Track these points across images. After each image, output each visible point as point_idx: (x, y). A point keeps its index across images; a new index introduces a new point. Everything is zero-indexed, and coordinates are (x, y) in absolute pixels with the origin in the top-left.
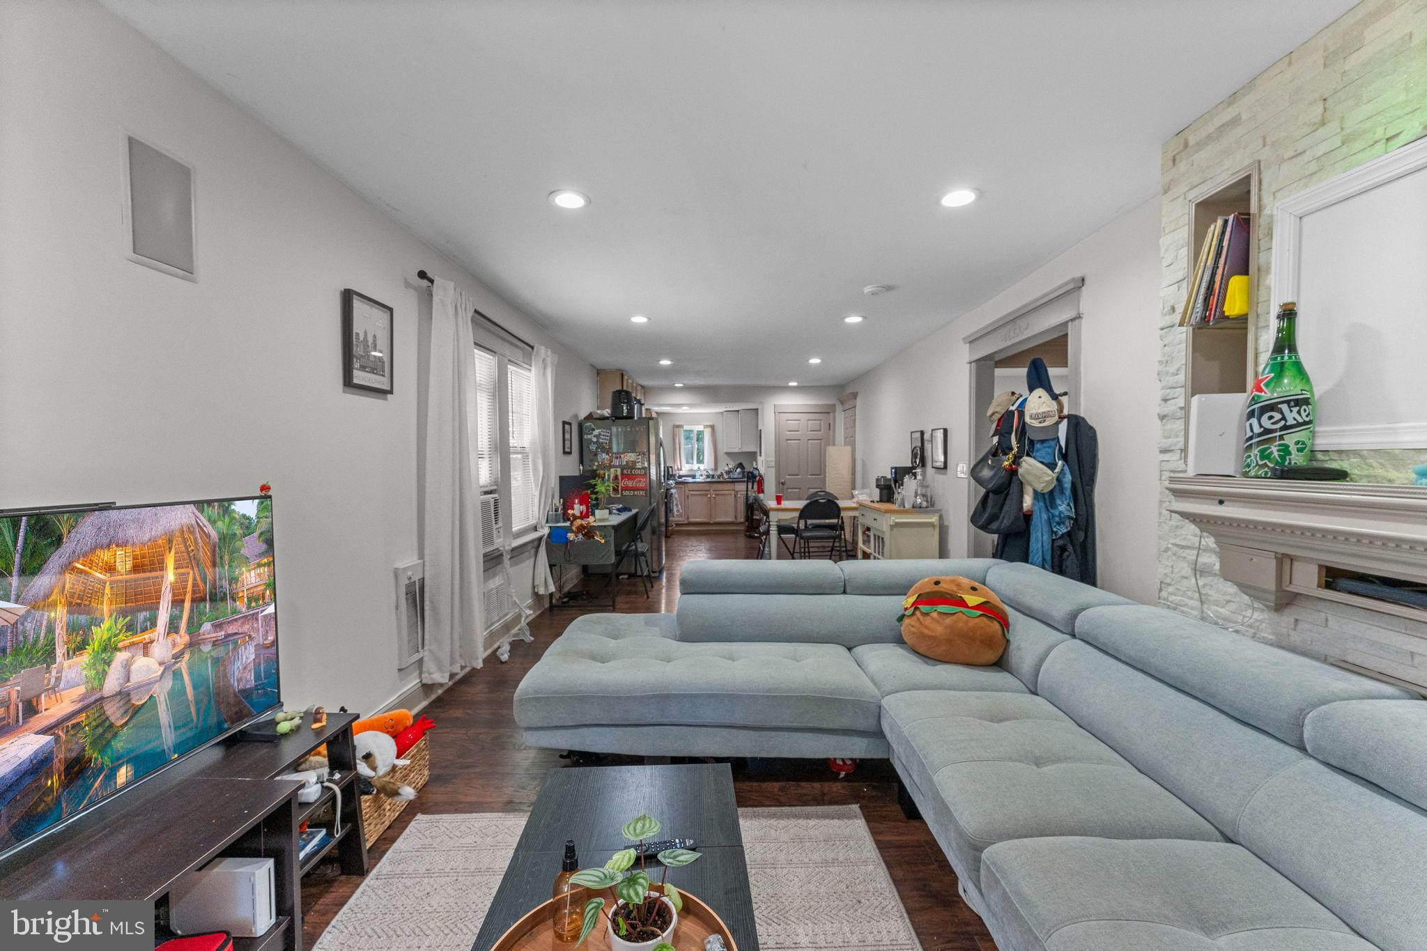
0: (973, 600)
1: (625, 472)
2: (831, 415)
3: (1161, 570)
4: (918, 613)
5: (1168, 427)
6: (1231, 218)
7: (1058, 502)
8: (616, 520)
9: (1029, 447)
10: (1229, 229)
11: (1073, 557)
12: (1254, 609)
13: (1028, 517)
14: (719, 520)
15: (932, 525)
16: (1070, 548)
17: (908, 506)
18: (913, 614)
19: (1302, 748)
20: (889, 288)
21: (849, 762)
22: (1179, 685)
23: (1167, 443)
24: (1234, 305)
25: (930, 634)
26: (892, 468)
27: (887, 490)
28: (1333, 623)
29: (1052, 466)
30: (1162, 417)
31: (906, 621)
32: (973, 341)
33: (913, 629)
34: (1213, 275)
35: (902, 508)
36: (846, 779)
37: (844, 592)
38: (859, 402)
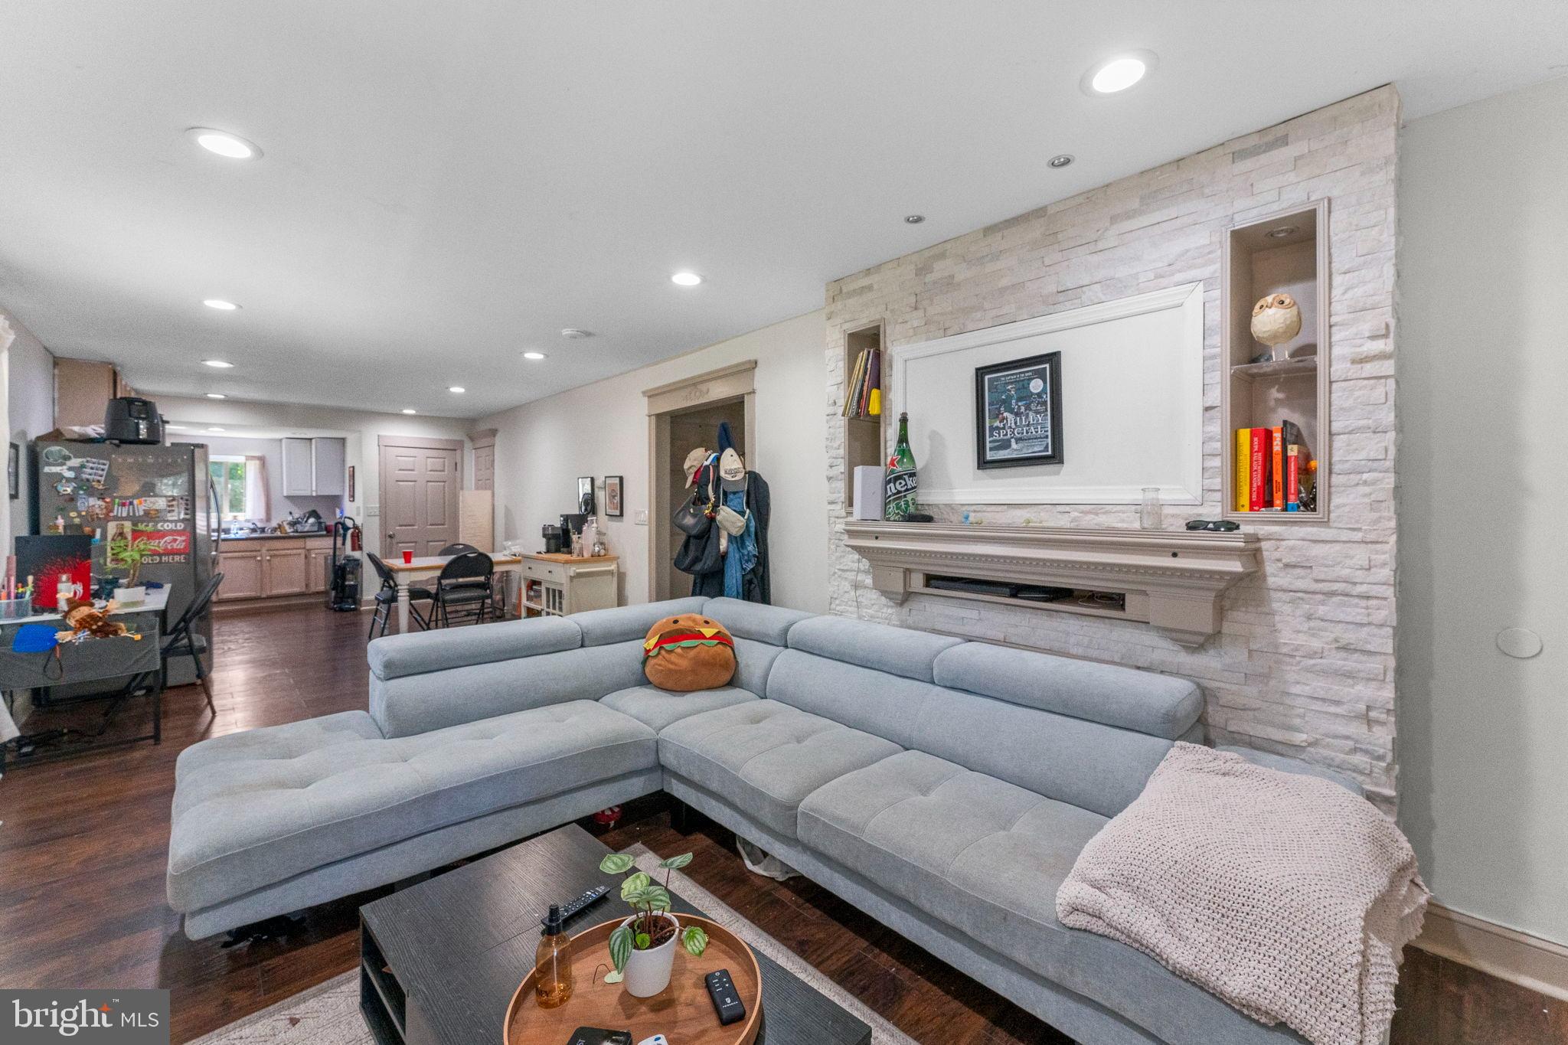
0: (709, 632)
1: (141, 527)
2: (458, 452)
3: (831, 589)
4: (663, 652)
5: (833, 485)
6: (872, 350)
7: (747, 543)
8: (157, 600)
9: (724, 497)
10: (871, 357)
11: (757, 588)
12: (888, 607)
13: (724, 557)
14: (275, 592)
15: (611, 573)
16: (755, 581)
17: (586, 555)
18: (659, 653)
19: (933, 682)
20: (588, 334)
21: (616, 810)
22: (864, 663)
23: (833, 497)
24: (874, 409)
25: (677, 668)
26: (562, 516)
27: (560, 539)
28: (928, 609)
29: (742, 514)
30: (829, 479)
31: (651, 662)
32: (652, 395)
33: (660, 668)
34: (862, 386)
35: (580, 558)
36: (617, 827)
37: (582, 646)
38: (498, 440)
